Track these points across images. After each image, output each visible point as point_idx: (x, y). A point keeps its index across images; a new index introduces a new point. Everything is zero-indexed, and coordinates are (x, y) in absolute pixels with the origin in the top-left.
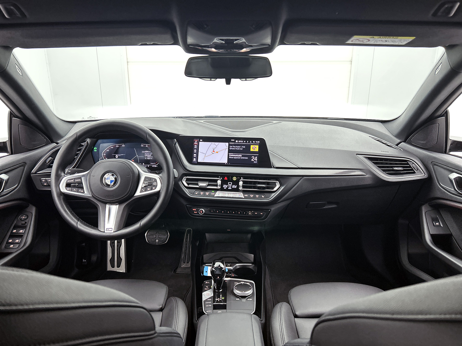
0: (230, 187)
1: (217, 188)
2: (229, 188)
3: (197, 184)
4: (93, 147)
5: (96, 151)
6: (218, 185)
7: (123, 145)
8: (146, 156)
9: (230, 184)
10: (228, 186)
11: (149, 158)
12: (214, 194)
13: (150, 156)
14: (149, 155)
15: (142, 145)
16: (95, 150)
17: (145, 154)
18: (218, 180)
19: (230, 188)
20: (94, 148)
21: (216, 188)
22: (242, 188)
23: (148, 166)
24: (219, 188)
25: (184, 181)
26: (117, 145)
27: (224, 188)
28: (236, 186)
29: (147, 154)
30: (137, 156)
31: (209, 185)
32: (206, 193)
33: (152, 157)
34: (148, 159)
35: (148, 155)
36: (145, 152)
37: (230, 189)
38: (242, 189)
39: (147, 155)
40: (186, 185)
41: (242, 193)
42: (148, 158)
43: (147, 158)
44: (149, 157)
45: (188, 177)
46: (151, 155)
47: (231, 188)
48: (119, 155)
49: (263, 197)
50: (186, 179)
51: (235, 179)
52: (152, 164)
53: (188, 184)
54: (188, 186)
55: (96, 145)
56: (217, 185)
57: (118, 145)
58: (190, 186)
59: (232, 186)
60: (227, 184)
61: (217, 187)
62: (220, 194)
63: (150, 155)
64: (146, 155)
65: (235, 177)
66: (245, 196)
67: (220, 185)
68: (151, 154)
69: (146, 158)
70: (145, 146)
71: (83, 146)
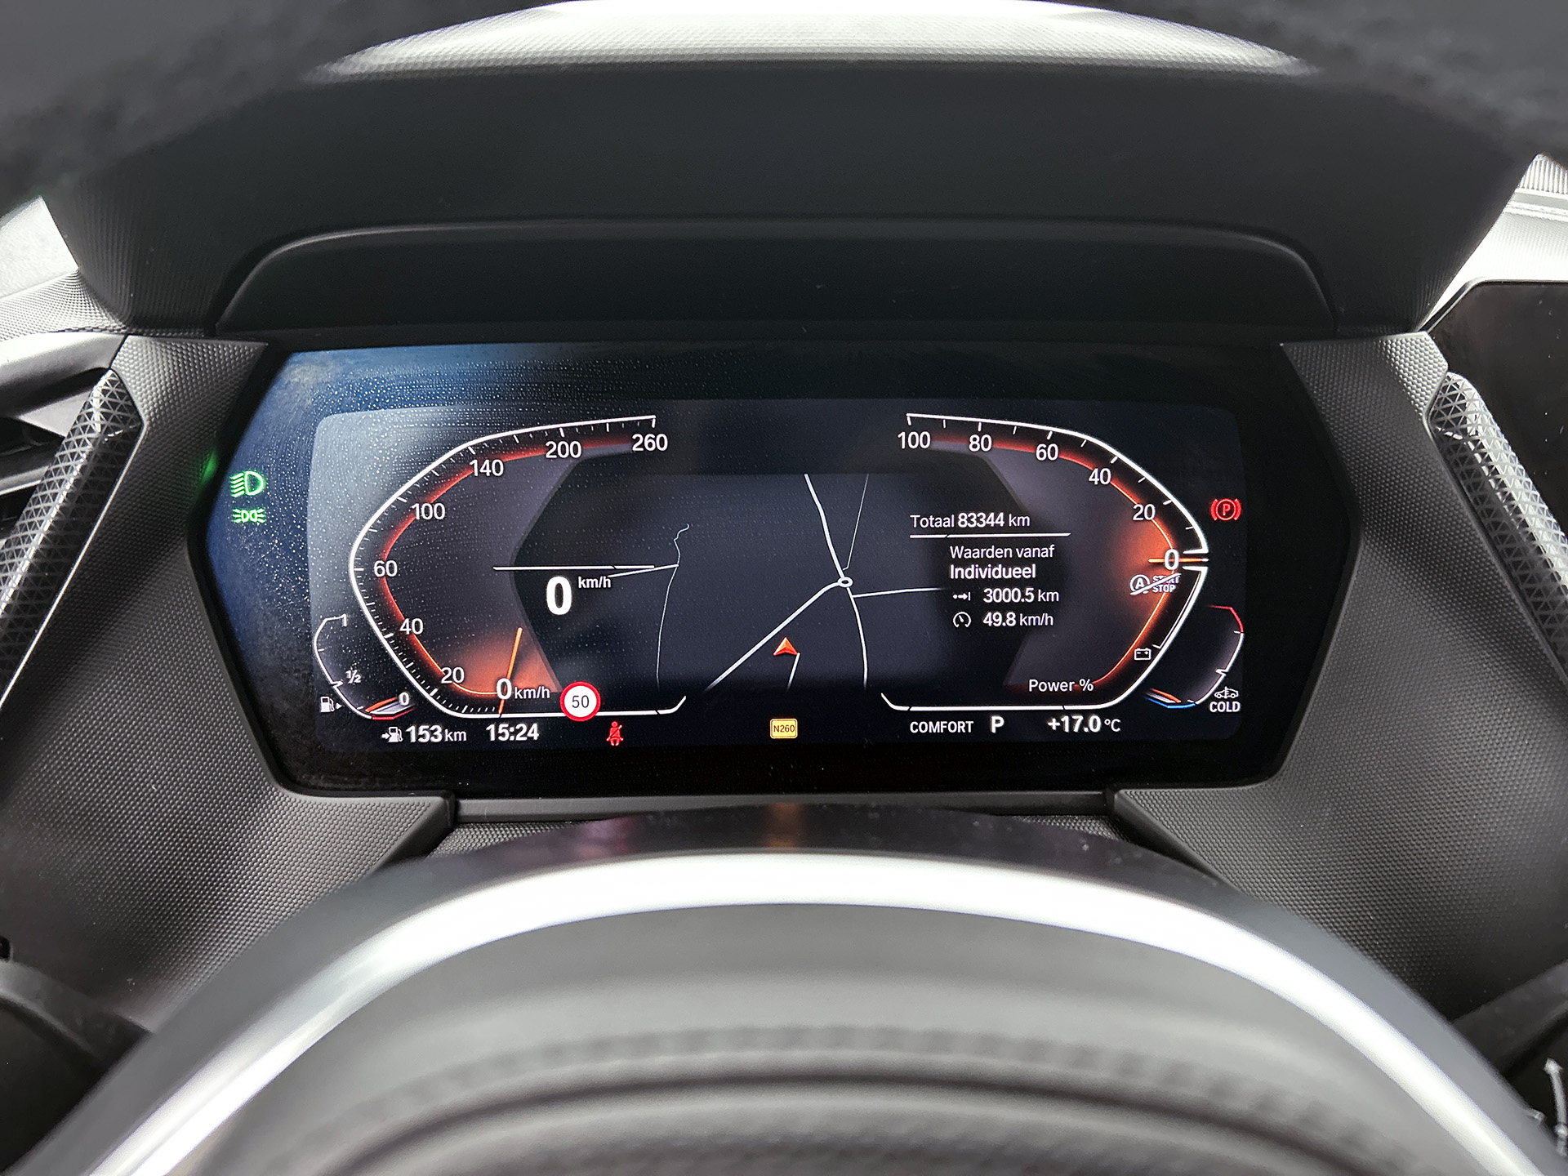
4: (210, 467)
5: (255, 516)
7: (645, 428)
8: (962, 585)
11: (1003, 608)
13: (1021, 583)
14: (1015, 572)
15: (919, 426)
16: (246, 502)
17: (956, 552)
20: (220, 479)
23: (996, 723)
26: (554, 435)
29: (978, 553)
30: (844, 581)
33: (1054, 595)
34: (991, 619)
35: (1000, 572)
36: (949, 522)
39: (983, 563)
42: (994, 607)
43: (978, 608)
44: (1011, 595)
46: (1030, 572)
48: (587, 575)
52: (1053, 687)
55: (255, 435)
57: (571, 435)
63: (1024, 562)
64: (972, 573)
68: (1029, 553)
69: (962, 605)
70: (946, 445)
71: (48, 444)
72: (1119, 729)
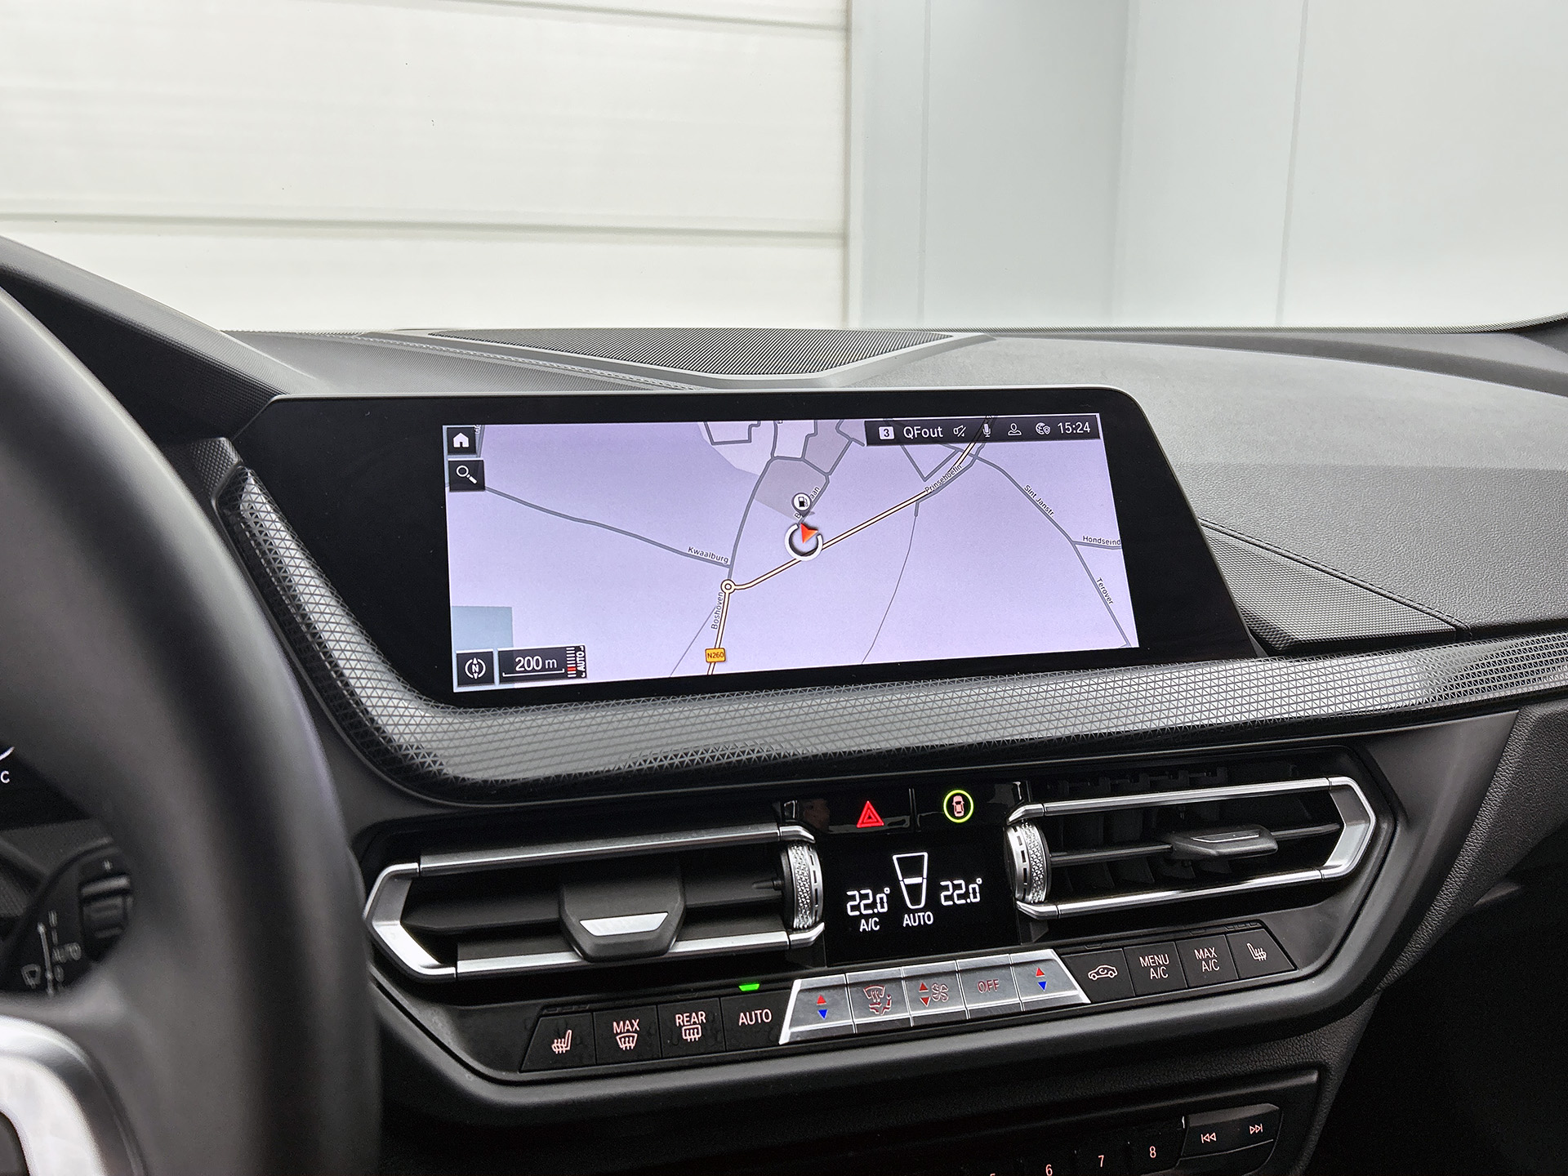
0: (915, 899)
1: (794, 937)
2: (907, 921)
3: (557, 933)
6: (803, 899)
9: (911, 867)
10: (895, 899)
12: (764, 1015)
18: (785, 844)
19: (918, 918)
21: (780, 937)
22: (1050, 900)
24: (813, 934)
25: (389, 918)
27: (863, 926)
28: (979, 881)
31: (693, 920)
32: (680, 1019)
37: (923, 928)
38: (1052, 908)
40: (416, 958)
41: (1049, 953)
45: (428, 863)
47: (928, 918)
49: (1260, 955)
50: (407, 886)
51: (958, 806)
53: (443, 947)
54: (450, 970)
56: (781, 910)
58: (465, 967)
59: (934, 889)
60: (882, 877)
61: (790, 929)
62: (835, 1004)
65: (956, 795)
66: (1092, 975)
67: (814, 899)
72: (8, 780)
